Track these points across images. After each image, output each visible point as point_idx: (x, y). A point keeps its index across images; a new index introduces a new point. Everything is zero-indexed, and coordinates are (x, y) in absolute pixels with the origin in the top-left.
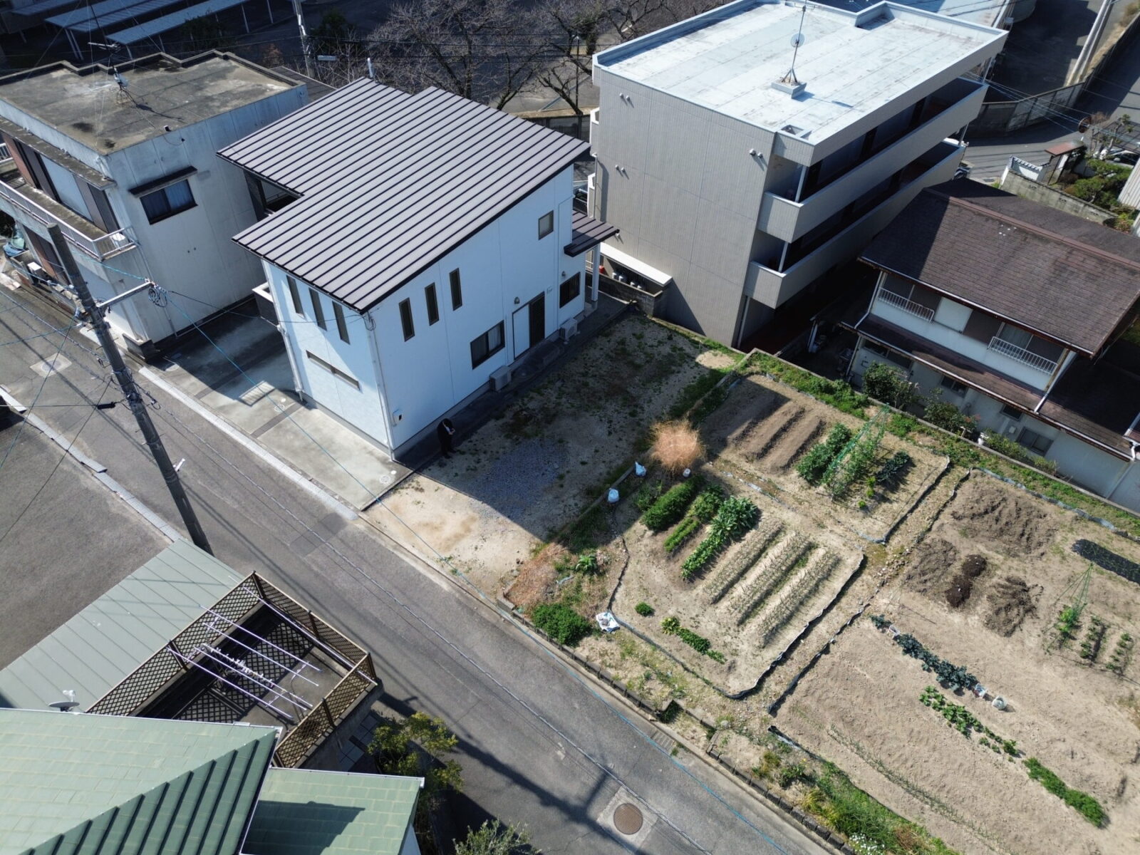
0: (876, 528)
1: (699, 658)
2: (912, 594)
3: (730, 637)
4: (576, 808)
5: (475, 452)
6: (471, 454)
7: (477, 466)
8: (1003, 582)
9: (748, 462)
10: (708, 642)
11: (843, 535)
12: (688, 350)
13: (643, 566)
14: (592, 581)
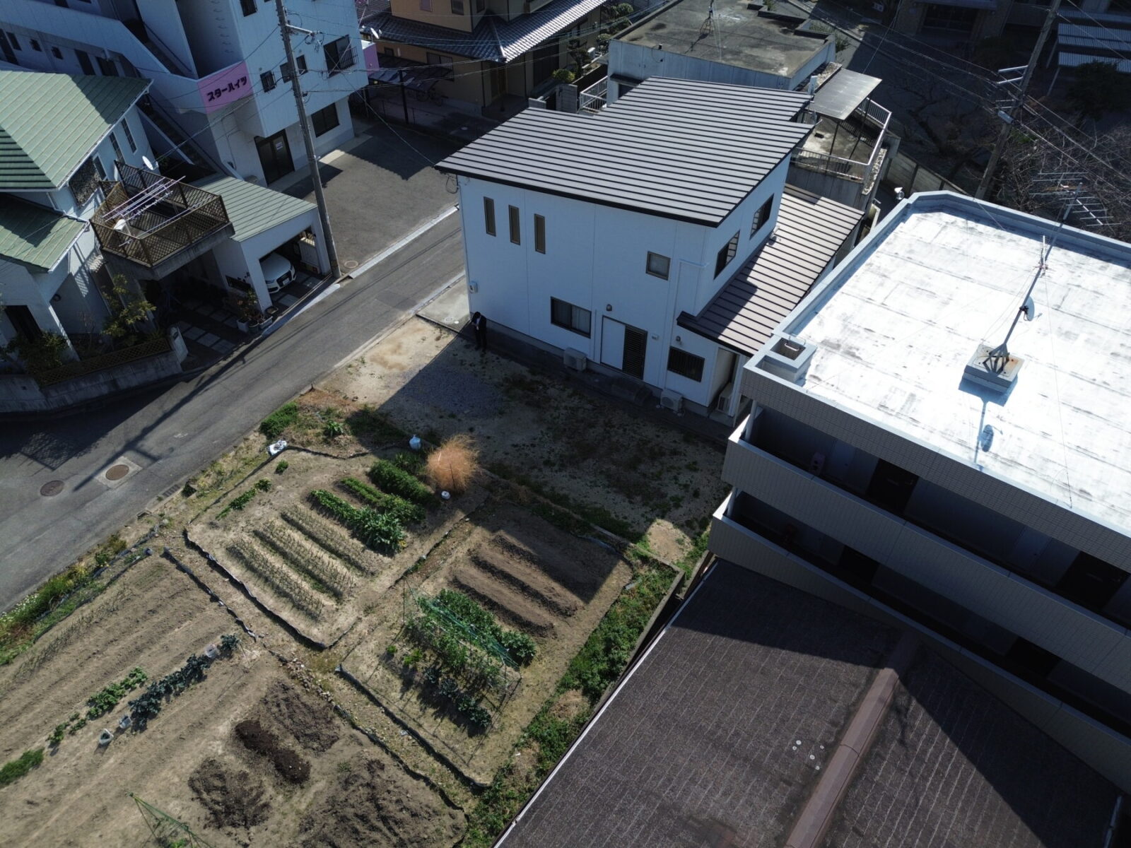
2: (265, 689)
5: (484, 363)
6: (482, 360)
7: (467, 365)
9: (469, 550)
10: (240, 508)
11: (354, 631)
12: (677, 513)
13: (333, 469)
14: (318, 435)
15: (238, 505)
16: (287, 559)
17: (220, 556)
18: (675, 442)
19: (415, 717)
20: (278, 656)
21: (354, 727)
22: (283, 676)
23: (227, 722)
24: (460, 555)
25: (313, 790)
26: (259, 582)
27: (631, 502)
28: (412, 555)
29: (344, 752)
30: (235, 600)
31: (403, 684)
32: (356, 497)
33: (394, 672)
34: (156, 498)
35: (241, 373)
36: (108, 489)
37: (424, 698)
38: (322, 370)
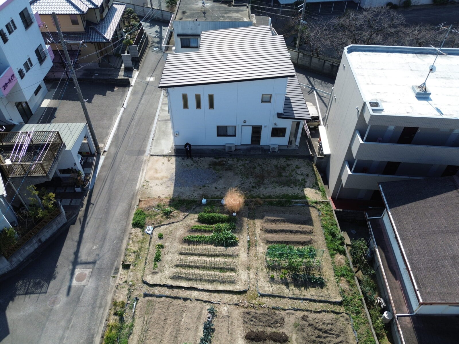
0: (267, 289)
1: (152, 261)
2: (240, 318)
3: (168, 266)
6: (194, 162)
9: (260, 229)
10: (160, 260)
11: (251, 279)
12: (307, 184)
13: (181, 226)
14: (162, 217)
15: (157, 259)
16: (200, 268)
17: (170, 282)
18: (285, 162)
19: (300, 294)
20: (233, 304)
21: (285, 310)
22: (243, 310)
23: (239, 339)
24: (259, 232)
25: (294, 340)
26: (198, 283)
27: (291, 187)
28: (243, 241)
29: (291, 320)
30: (194, 295)
31: (285, 286)
32: (202, 232)
33: (279, 284)
34: (111, 278)
35: (97, 210)
36: (84, 286)
37: (297, 286)
38: (132, 193)
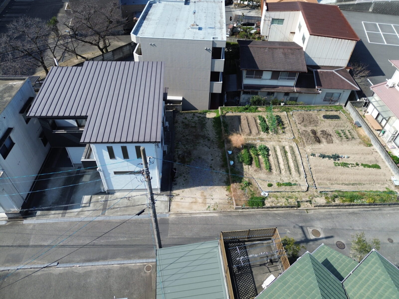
0: (290, 135)
1: (291, 188)
2: (310, 145)
3: (292, 178)
4: (305, 240)
5: (181, 175)
6: (180, 176)
7: (186, 178)
8: (321, 133)
9: (249, 136)
12: (202, 116)
14: (252, 187)
15: (289, 184)
17: (303, 176)
18: (179, 124)
19: (287, 124)
21: (298, 130)
24: (252, 136)
27: (206, 123)
29: (303, 128)
31: (285, 128)
34: (308, 214)
37: (284, 125)
